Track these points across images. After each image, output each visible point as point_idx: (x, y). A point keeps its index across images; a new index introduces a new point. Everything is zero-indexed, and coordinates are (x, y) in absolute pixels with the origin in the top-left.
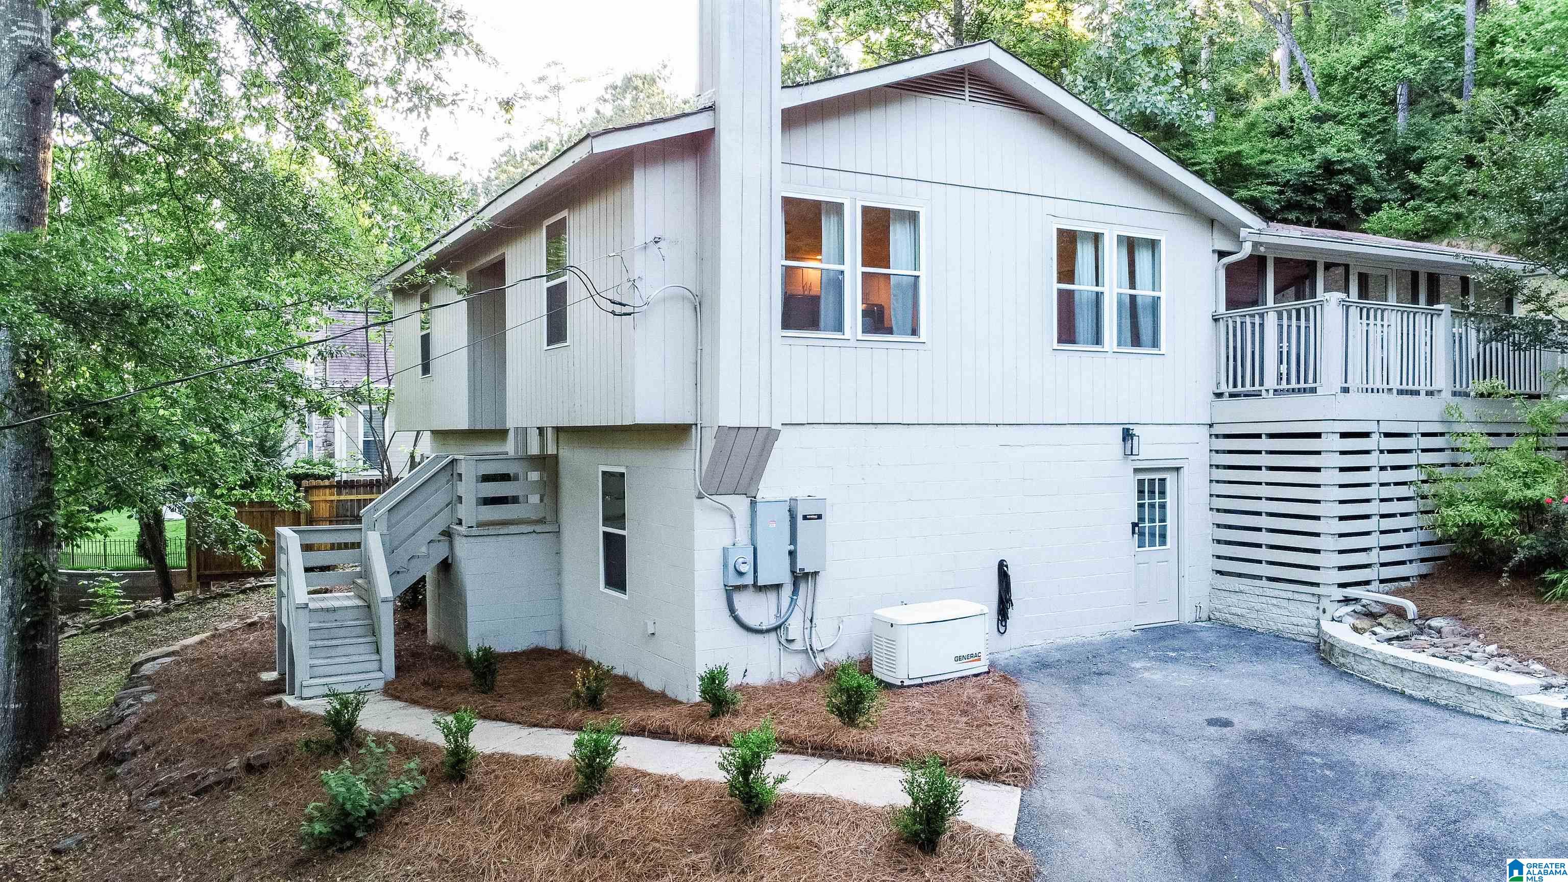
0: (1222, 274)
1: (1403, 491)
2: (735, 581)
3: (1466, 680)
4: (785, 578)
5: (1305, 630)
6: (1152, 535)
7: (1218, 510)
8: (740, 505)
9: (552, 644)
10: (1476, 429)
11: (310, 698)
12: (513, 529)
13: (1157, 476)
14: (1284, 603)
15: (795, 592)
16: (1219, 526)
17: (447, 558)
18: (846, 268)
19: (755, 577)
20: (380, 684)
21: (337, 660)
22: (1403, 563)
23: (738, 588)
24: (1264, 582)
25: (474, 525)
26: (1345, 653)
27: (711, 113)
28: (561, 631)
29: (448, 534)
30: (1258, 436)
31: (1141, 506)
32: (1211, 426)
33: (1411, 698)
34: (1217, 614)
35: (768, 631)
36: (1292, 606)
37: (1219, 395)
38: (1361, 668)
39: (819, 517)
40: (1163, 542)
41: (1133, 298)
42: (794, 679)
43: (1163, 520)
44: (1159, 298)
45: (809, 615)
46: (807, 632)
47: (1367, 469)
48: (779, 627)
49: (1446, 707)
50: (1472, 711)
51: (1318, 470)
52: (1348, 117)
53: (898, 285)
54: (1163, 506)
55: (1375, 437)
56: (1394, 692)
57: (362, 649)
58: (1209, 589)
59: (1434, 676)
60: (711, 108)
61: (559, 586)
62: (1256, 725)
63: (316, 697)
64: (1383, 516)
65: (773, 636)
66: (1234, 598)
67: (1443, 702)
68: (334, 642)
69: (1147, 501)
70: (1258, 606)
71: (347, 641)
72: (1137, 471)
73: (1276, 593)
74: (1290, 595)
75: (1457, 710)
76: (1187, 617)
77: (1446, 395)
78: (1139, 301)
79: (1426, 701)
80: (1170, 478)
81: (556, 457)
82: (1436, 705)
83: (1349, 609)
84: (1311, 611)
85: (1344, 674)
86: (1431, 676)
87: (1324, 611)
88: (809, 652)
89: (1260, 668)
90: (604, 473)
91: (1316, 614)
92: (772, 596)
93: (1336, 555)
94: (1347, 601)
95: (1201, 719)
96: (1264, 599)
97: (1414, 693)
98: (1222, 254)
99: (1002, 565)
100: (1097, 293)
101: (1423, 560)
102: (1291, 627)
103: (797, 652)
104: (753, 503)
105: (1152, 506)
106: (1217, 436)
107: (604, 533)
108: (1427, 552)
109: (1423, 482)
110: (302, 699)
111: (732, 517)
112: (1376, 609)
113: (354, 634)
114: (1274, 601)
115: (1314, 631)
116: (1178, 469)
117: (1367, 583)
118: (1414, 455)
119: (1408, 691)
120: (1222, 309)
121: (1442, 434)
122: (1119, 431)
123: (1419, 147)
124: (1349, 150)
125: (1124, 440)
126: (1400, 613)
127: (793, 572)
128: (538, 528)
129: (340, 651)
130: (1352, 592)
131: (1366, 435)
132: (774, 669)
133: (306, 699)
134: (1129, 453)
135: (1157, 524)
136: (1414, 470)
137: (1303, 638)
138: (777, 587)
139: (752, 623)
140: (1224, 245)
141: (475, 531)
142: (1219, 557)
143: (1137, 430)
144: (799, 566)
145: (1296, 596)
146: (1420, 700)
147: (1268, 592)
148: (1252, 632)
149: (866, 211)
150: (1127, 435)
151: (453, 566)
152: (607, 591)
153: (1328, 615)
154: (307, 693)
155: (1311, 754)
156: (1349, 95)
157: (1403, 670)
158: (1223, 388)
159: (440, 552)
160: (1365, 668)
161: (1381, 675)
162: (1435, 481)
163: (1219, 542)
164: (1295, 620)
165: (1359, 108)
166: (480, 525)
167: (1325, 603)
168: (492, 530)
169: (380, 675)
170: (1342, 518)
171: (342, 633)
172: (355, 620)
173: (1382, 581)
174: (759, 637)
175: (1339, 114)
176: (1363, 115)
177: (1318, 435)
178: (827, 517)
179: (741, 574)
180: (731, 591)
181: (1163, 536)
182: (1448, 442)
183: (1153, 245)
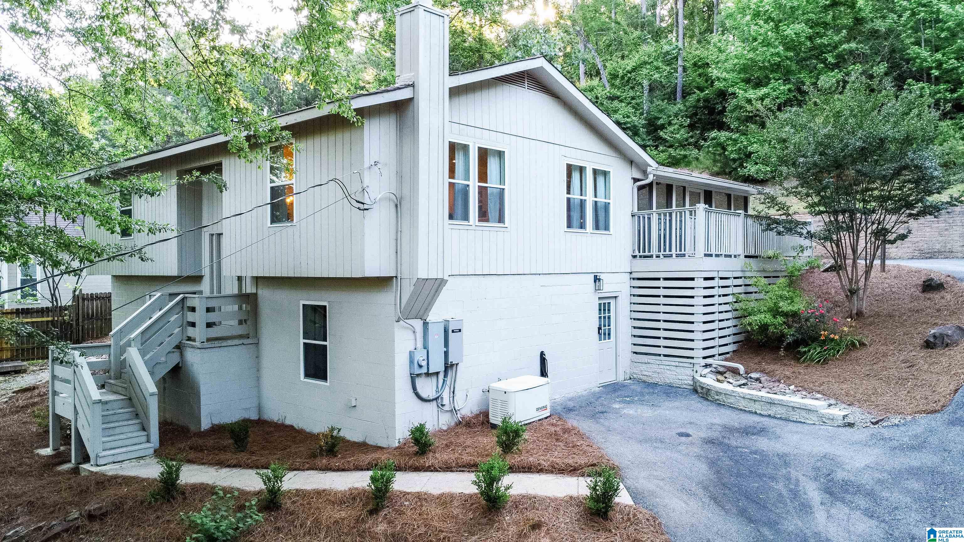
0: (636, 190)
1: (727, 307)
2: (417, 371)
3: (792, 404)
4: (441, 368)
5: (686, 382)
6: (605, 334)
7: (634, 319)
8: (418, 324)
9: (254, 416)
10: (758, 274)
11: (105, 465)
12: (230, 342)
13: (607, 301)
14: (674, 368)
15: (446, 375)
16: (635, 328)
17: (179, 363)
18: (470, 183)
19: (428, 368)
20: (151, 451)
21: (117, 437)
22: (726, 345)
23: (419, 375)
24: (662, 358)
25: (205, 341)
26: (718, 393)
27: (412, 88)
28: (260, 408)
29: (179, 347)
30: (658, 279)
31: (600, 318)
32: (631, 273)
33: (761, 415)
34: (635, 376)
35: (433, 400)
36: (678, 370)
37: (634, 257)
38: (729, 401)
39: (460, 330)
40: (609, 338)
41: (596, 202)
42: (445, 428)
43: (609, 326)
44: (609, 203)
45: (452, 390)
46: (451, 399)
47: (713, 296)
48: (438, 398)
49: (781, 418)
50: (795, 419)
51: (692, 297)
52: (626, 98)
53: (492, 193)
54: (609, 318)
55: (717, 279)
56: (750, 412)
57: (131, 428)
58: (629, 362)
59: (774, 404)
60: (413, 85)
61: (258, 379)
62: (703, 435)
63: (109, 463)
64: (720, 321)
65: (435, 402)
66: (644, 367)
67: (779, 416)
68: (112, 425)
69: (602, 315)
70: (659, 371)
71: (121, 423)
72: (599, 298)
73: (667, 363)
74: (677, 364)
75: (787, 420)
76: (621, 378)
77: (742, 257)
78: (599, 204)
79: (769, 416)
80: (612, 302)
81: (256, 295)
82: (775, 417)
83: (708, 370)
84: (689, 372)
85: (720, 405)
86: (772, 403)
87: (697, 372)
88: (453, 411)
89: (677, 404)
90: (304, 305)
91: (692, 373)
92: (434, 379)
93: (702, 342)
94: (706, 366)
95: (674, 433)
96: (662, 367)
97: (762, 412)
98: (636, 180)
99: (542, 354)
100: (581, 200)
101: (734, 343)
102: (678, 381)
103: (447, 411)
104: (426, 324)
105: (605, 317)
106: (634, 279)
107: (305, 344)
108: (737, 338)
109: (735, 302)
110: (98, 465)
111: (414, 332)
112: (721, 369)
113: (124, 418)
114: (668, 367)
115: (691, 383)
116: (616, 297)
117: (713, 356)
118: (730, 289)
119: (758, 412)
120: (636, 210)
121: (741, 278)
122: (592, 275)
123: (661, 118)
124: (628, 117)
125: (595, 282)
126: (735, 372)
127: (446, 363)
128: (246, 341)
129: (118, 431)
130: (709, 361)
131: (712, 279)
132: (436, 423)
133: (101, 465)
134: (598, 289)
135: (607, 327)
136: (731, 296)
137: (685, 386)
138: (437, 374)
139: (424, 395)
140: (638, 175)
141: (206, 345)
142: (634, 345)
143: (602, 276)
144: (450, 361)
145: (681, 364)
146: (766, 416)
147: (664, 363)
148: (656, 385)
149: (480, 148)
150: (597, 279)
151: (183, 369)
152: (306, 380)
153: (699, 374)
154: (101, 462)
155: (741, 447)
156: (625, 86)
157: (755, 401)
158: (637, 253)
159: (175, 359)
160: (732, 401)
161: (742, 404)
162: (740, 301)
163: (635, 336)
164: (680, 377)
165: (631, 94)
166: (209, 340)
167: (697, 367)
168: (217, 344)
169: (148, 445)
170: (704, 323)
171: (115, 418)
172: (122, 408)
173: (720, 355)
174: (428, 404)
175: (620, 96)
176: (633, 98)
177: (693, 279)
178: (464, 330)
179: (420, 366)
180: (413, 378)
181: (609, 334)
182: (744, 281)
183: (605, 174)
